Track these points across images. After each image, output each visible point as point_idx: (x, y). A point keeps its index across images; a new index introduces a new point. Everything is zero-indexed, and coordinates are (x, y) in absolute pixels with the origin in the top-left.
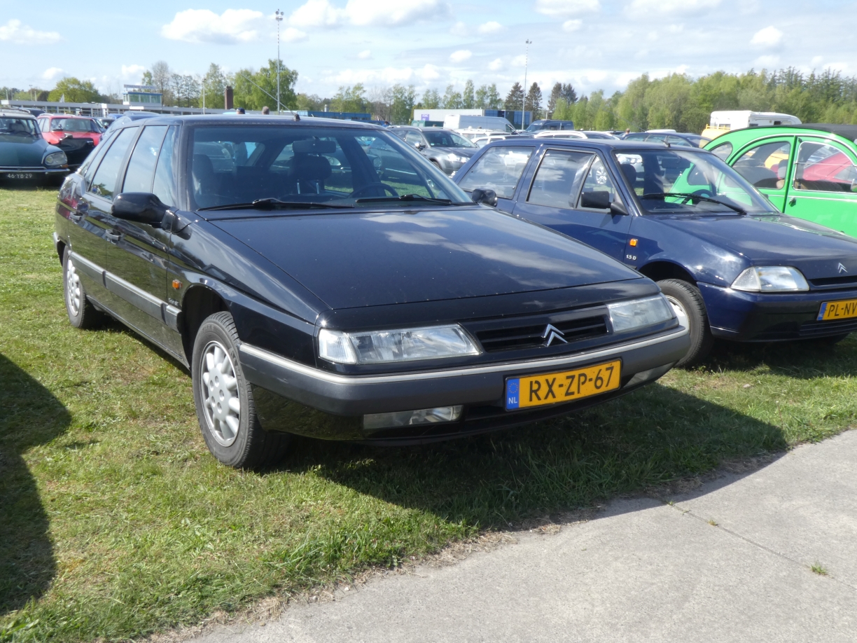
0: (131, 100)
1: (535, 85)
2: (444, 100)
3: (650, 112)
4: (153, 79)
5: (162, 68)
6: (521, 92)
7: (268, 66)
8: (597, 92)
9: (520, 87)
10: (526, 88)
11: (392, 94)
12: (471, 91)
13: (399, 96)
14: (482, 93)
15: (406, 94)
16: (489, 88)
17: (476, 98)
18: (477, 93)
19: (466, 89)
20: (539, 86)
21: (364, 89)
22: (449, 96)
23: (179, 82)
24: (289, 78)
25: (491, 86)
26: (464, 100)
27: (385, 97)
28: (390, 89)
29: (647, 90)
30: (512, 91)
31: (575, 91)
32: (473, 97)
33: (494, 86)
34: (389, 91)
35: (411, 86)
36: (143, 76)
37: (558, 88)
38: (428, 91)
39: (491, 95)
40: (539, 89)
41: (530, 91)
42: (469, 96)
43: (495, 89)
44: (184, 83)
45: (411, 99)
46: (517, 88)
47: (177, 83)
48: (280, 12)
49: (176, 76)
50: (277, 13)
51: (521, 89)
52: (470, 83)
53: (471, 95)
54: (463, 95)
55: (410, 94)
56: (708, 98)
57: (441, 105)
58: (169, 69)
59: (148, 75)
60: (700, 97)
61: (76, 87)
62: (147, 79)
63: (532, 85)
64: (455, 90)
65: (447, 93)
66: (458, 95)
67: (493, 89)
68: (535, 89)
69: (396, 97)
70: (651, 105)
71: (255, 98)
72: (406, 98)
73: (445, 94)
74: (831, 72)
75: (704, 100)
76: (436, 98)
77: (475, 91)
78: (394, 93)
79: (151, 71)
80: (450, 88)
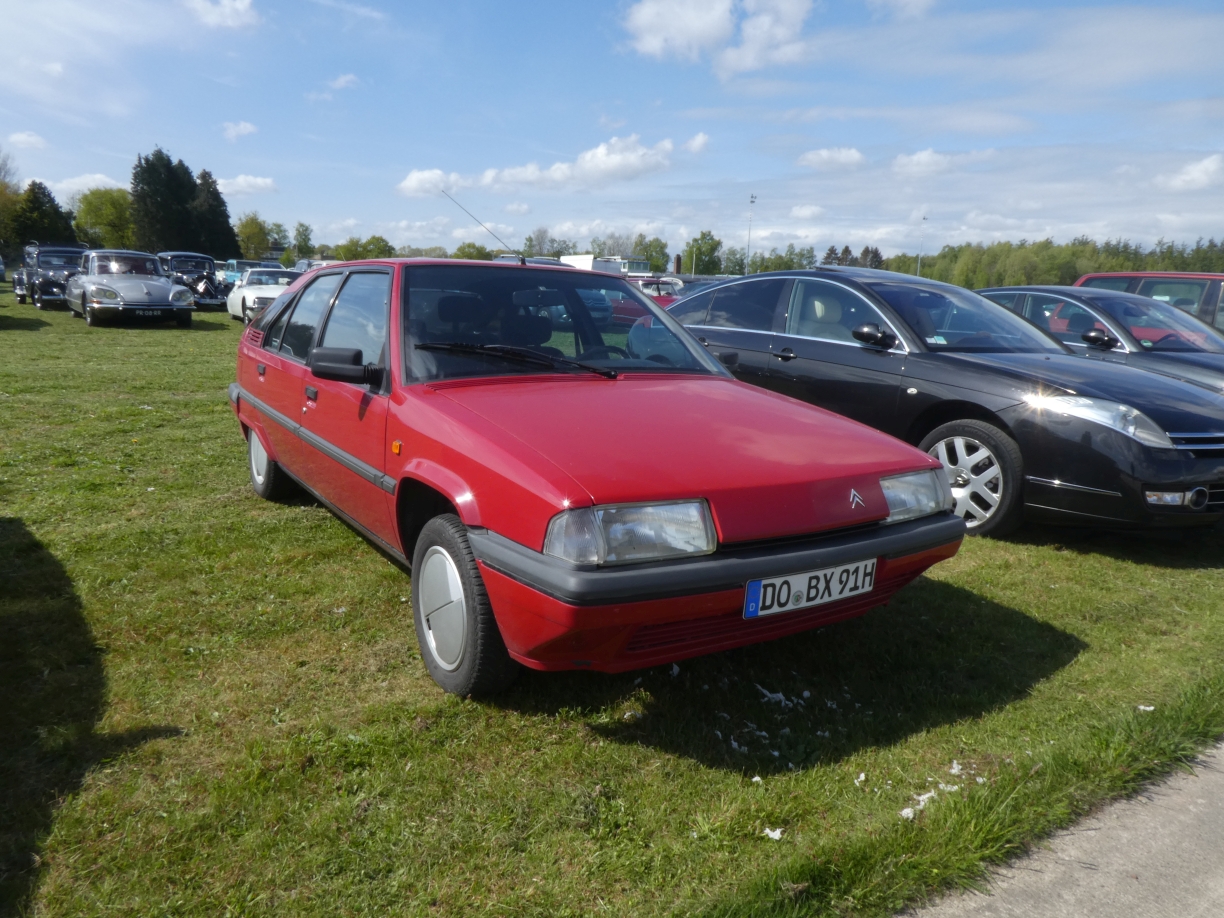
1: (847, 246)
2: (769, 262)
6: (836, 254)
9: (835, 249)
10: (840, 251)
12: (792, 253)
14: (801, 255)
15: (738, 256)
16: (807, 250)
17: (795, 260)
18: (797, 254)
19: (788, 251)
20: (851, 248)
22: (773, 258)
24: (716, 245)
25: (809, 249)
26: (786, 262)
30: (828, 251)
31: (881, 254)
33: (812, 248)
35: (742, 249)
37: (866, 252)
38: (755, 254)
39: (808, 257)
40: (851, 252)
41: (843, 254)
42: (790, 258)
45: (742, 260)
46: (832, 250)
49: (553, 241)
51: (836, 251)
52: (791, 247)
53: (792, 257)
54: (785, 257)
55: (744, 254)
58: (549, 235)
59: (530, 240)
62: (528, 242)
63: (844, 247)
64: (778, 252)
65: (772, 255)
66: (781, 257)
68: (847, 251)
69: (729, 258)
72: (737, 259)
73: (769, 256)
74: (1122, 241)
76: (762, 260)
77: (795, 253)
78: (728, 255)
79: (532, 236)
80: (774, 250)
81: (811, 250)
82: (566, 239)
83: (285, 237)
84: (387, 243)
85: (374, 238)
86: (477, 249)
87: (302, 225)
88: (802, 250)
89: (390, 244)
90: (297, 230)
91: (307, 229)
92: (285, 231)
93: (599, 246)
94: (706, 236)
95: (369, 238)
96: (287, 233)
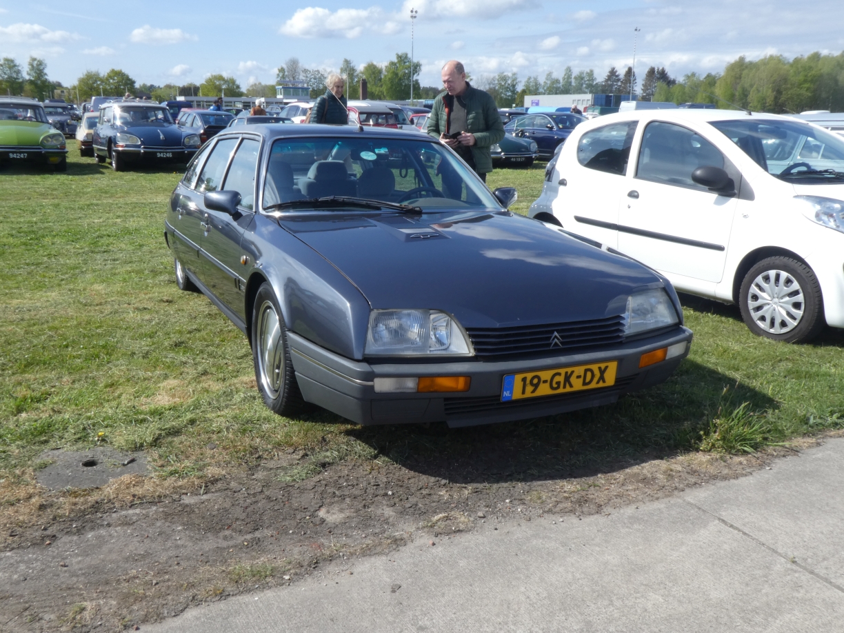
0: (284, 94)
1: (630, 70)
2: (544, 86)
3: (751, 93)
4: (286, 73)
5: (294, 64)
6: (617, 76)
7: (395, 60)
8: (690, 75)
9: (616, 71)
11: (496, 82)
12: (569, 77)
13: (503, 84)
14: (580, 78)
15: (509, 82)
16: (587, 73)
17: (573, 84)
18: (575, 78)
19: (565, 75)
20: (633, 70)
21: (471, 78)
22: (549, 82)
23: (309, 76)
25: (589, 71)
26: (563, 86)
27: (489, 84)
28: (494, 77)
29: (745, 72)
30: (608, 76)
31: (669, 74)
32: (571, 82)
33: (592, 71)
34: (493, 79)
35: (514, 74)
36: (277, 72)
37: (652, 72)
38: (530, 78)
39: (588, 80)
40: (633, 73)
41: (625, 75)
42: (567, 82)
43: (593, 75)
44: (313, 76)
45: (514, 86)
46: (613, 73)
47: (307, 77)
48: (414, 11)
49: (305, 71)
50: (412, 11)
51: (617, 74)
52: (569, 70)
53: (570, 80)
54: (561, 81)
55: (513, 81)
56: (809, 79)
57: (541, 90)
58: (300, 65)
59: (282, 70)
60: (801, 78)
61: (222, 82)
62: (281, 75)
63: (627, 69)
65: (547, 79)
66: (557, 81)
67: (591, 74)
68: (630, 72)
69: (500, 84)
70: (752, 86)
71: (384, 89)
72: (509, 84)
73: (545, 80)
75: (805, 81)
76: (536, 84)
77: (573, 77)
78: (498, 81)
79: (285, 66)
80: (549, 74)
83: (18, 72)
84: (128, 77)
87: (34, 60)
88: (582, 73)
89: (130, 77)
90: (30, 64)
91: (40, 63)
92: (17, 66)
94: (403, 59)
95: (108, 71)
96: (20, 68)
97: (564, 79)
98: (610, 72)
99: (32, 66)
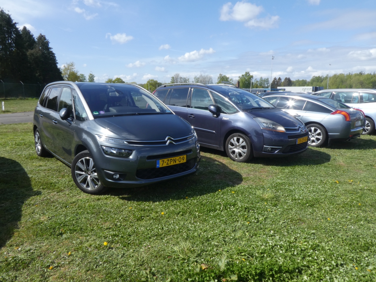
5: (177, 76)
14: (265, 81)
20: (281, 78)
32: (262, 83)
33: (268, 78)
36: (171, 78)
37: (286, 79)
40: (281, 79)
49: (181, 78)
51: (276, 79)
52: (261, 78)
58: (179, 76)
59: (173, 78)
61: (153, 82)
63: (278, 78)
64: (257, 80)
79: (174, 76)
81: (268, 79)
82: (185, 77)
85: (117, 78)
86: (155, 81)
87: (91, 75)
88: (265, 79)
89: (123, 80)
90: (89, 76)
91: (93, 76)
92: (85, 77)
93: (197, 79)
96: (85, 78)
97: (260, 81)
98: (274, 79)
99: (90, 77)
